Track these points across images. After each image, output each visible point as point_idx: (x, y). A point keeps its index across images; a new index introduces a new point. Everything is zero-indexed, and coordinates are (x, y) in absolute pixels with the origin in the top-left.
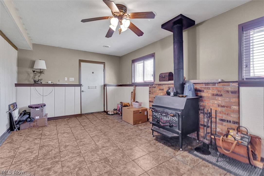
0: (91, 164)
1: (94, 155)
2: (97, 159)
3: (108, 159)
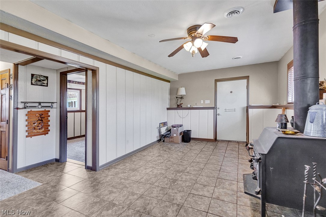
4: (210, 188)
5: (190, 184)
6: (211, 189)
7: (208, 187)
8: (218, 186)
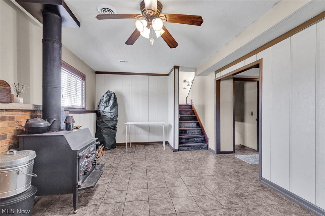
0: (189, 196)
1: (185, 205)
2: (181, 199)
3: (170, 196)
4: (131, 199)
5: (153, 197)
6: (129, 198)
7: (133, 199)
8: (121, 204)
